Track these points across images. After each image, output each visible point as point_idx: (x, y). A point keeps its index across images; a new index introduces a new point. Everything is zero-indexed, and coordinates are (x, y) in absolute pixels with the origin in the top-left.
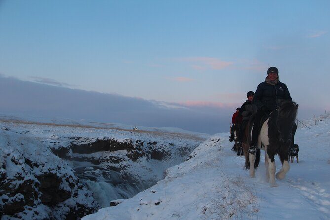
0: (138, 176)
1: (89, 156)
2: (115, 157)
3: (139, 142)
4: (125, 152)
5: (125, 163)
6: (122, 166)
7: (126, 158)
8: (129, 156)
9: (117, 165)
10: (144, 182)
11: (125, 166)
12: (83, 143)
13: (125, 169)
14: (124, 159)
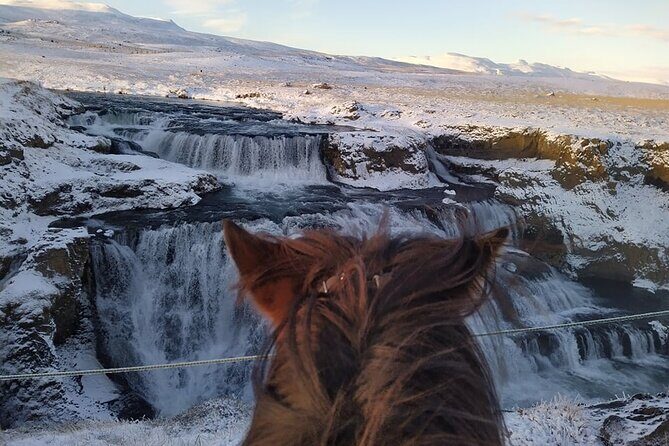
0: (564, 225)
1: (487, 164)
2: (516, 175)
3: (591, 145)
4: (548, 165)
5: (538, 191)
6: (530, 196)
7: (548, 180)
8: (554, 174)
9: (519, 193)
10: (575, 240)
11: (537, 197)
12: (479, 138)
13: (535, 204)
14: (538, 182)
